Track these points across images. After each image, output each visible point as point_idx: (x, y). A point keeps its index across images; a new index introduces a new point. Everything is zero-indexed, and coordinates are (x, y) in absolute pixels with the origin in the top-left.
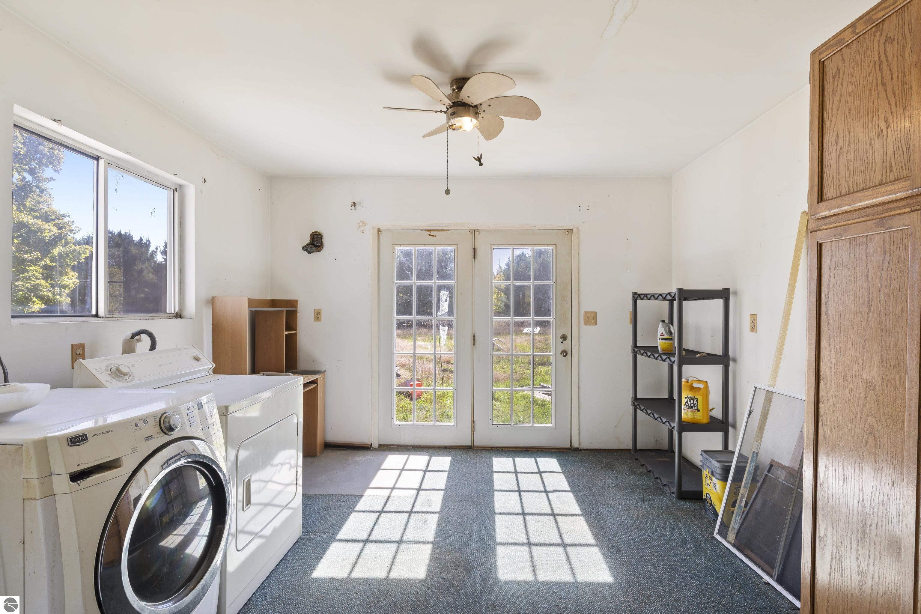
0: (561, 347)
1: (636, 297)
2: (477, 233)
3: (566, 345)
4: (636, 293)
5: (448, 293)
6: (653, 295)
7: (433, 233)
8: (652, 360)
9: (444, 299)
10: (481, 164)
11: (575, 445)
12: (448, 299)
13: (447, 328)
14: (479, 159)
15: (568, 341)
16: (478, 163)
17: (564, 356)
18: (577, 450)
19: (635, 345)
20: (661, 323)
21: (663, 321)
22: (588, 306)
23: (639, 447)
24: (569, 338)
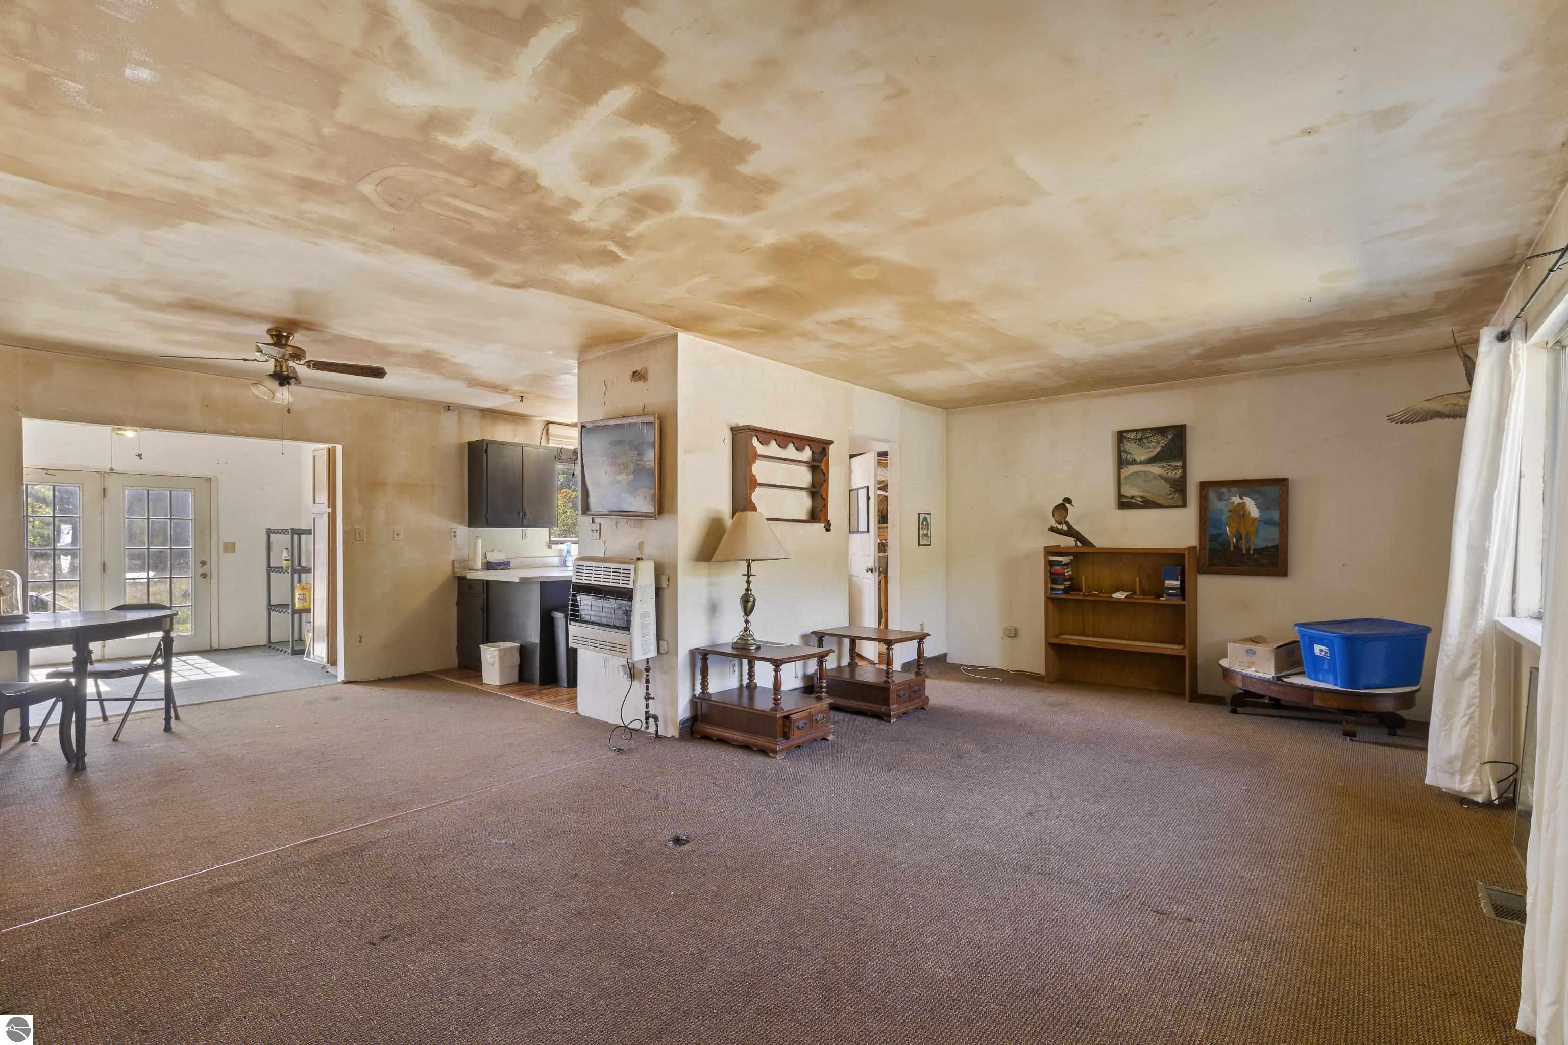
0: (201, 571)
1: (269, 532)
2: (106, 475)
3: (206, 569)
4: (269, 529)
5: (71, 526)
6: (282, 530)
7: (50, 472)
8: (279, 574)
9: (66, 532)
10: (141, 458)
11: (215, 646)
12: (71, 532)
13: (69, 557)
14: (140, 455)
15: (208, 565)
16: (139, 457)
17: (204, 578)
18: (216, 650)
19: (269, 566)
20: (285, 550)
21: (287, 548)
22: (226, 538)
23: (273, 640)
24: (209, 563)
